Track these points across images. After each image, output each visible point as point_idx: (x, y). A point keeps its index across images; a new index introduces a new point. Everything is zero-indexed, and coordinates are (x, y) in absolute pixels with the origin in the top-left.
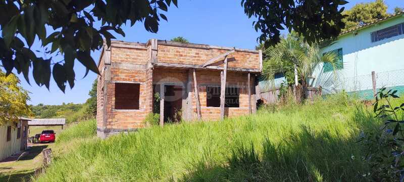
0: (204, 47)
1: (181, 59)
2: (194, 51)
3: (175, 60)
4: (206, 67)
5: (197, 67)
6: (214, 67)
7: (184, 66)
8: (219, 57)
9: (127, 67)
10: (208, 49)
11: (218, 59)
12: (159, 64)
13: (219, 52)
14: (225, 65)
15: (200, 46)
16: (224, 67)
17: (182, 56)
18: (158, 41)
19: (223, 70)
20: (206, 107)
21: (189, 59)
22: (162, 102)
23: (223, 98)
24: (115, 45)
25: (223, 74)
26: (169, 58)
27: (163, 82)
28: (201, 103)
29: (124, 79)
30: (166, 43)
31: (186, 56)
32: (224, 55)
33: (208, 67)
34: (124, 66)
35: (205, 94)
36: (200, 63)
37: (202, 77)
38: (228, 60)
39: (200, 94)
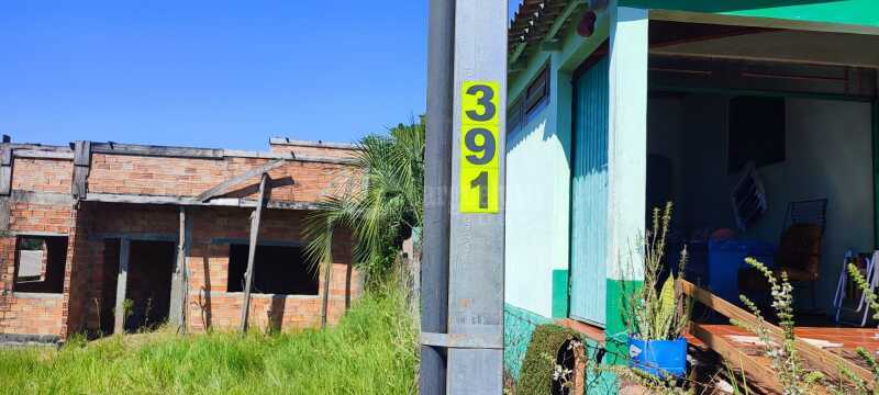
0: (210, 154)
1: (148, 184)
2: (185, 163)
3: (132, 186)
4: (208, 201)
5: (186, 202)
6: (233, 202)
7: (153, 200)
8: (249, 176)
9: (46, 200)
10: (222, 159)
11: (240, 183)
12: (90, 197)
13: (249, 166)
14: (260, 196)
15: (199, 154)
16: (255, 201)
17: (150, 176)
18: (92, 144)
19: (255, 209)
20: (225, 293)
21: (171, 183)
22: (122, 279)
23: (248, 275)
24: (20, 153)
25: (256, 217)
26: (117, 182)
27: (126, 234)
28: (212, 284)
29: (36, 227)
30: (112, 149)
31: (162, 176)
32: (260, 171)
33: (213, 202)
34: (40, 199)
35: (226, 261)
36: (196, 193)
37: (221, 222)
38: (271, 184)
39: (212, 261)
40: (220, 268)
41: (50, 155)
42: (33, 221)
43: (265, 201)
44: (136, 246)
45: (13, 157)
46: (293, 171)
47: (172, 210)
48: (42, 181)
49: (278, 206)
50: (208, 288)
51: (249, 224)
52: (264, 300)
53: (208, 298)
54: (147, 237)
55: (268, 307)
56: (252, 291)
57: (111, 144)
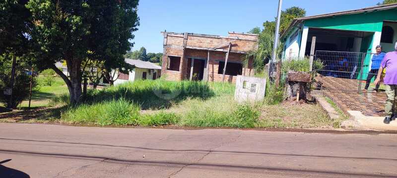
0: (216, 37)
1: (201, 44)
2: (210, 39)
3: (197, 45)
4: (215, 49)
5: (210, 49)
6: (222, 50)
7: (202, 49)
8: (226, 43)
9: (175, 47)
10: (219, 38)
11: (224, 45)
12: (187, 47)
13: (227, 41)
14: (229, 49)
15: (214, 37)
16: (228, 50)
17: (201, 42)
18: (188, 34)
19: (227, 52)
20: (217, 74)
21: (206, 45)
22: (192, 68)
23: (224, 70)
24: (169, 35)
25: (227, 54)
26: (193, 44)
27: (194, 57)
28: (214, 71)
29: (172, 54)
30: (192, 35)
31: (204, 43)
32: (229, 42)
33: (217, 50)
34: (173, 47)
35: (218, 66)
36: (212, 47)
37: (217, 55)
38: (232, 46)
39: (214, 66)
40: (216, 67)
41: (176, 35)
42: (172, 52)
43: (230, 50)
44: (195, 60)
45: (167, 36)
46: (238, 43)
47: (206, 51)
48: (173, 42)
49: (233, 52)
50: (213, 72)
51: (225, 56)
52: (228, 76)
53: (213, 75)
54: (198, 58)
55: (228, 79)
56: (225, 74)
57: (193, 34)
